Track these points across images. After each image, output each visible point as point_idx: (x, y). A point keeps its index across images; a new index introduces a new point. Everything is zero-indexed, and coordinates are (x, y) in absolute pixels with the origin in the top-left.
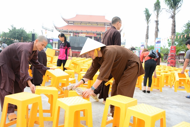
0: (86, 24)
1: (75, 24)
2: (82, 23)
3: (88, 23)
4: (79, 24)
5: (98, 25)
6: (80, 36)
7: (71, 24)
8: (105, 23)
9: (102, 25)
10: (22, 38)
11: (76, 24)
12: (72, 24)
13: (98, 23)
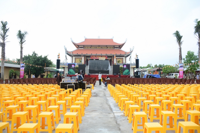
0: (96, 47)
1: (85, 48)
2: (92, 46)
3: (98, 46)
4: (89, 48)
5: (107, 48)
6: (99, 59)
7: (81, 48)
8: (114, 46)
9: (111, 48)
10: (45, 64)
11: (87, 48)
12: (83, 48)
13: (107, 46)
